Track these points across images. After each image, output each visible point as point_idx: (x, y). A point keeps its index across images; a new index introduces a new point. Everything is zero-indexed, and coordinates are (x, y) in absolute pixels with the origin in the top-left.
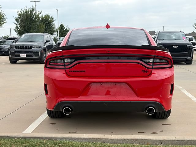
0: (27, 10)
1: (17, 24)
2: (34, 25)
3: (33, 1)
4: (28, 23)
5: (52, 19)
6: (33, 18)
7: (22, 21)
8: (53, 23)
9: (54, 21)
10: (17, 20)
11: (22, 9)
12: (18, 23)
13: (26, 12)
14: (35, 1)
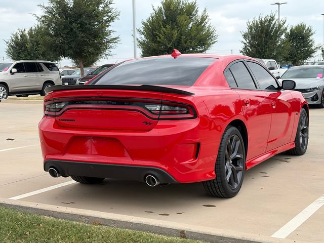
0: (263, 19)
1: (246, 42)
2: (271, 43)
3: (277, 4)
4: (262, 41)
5: (310, 31)
6: (271, 31)
7: (253, 37)
8: (311, 37)
9: (312, 34)
10: (245, 36)
11: (255, 19)
12: (248, 41)
13: (261, 22)
14: (278, 4)
